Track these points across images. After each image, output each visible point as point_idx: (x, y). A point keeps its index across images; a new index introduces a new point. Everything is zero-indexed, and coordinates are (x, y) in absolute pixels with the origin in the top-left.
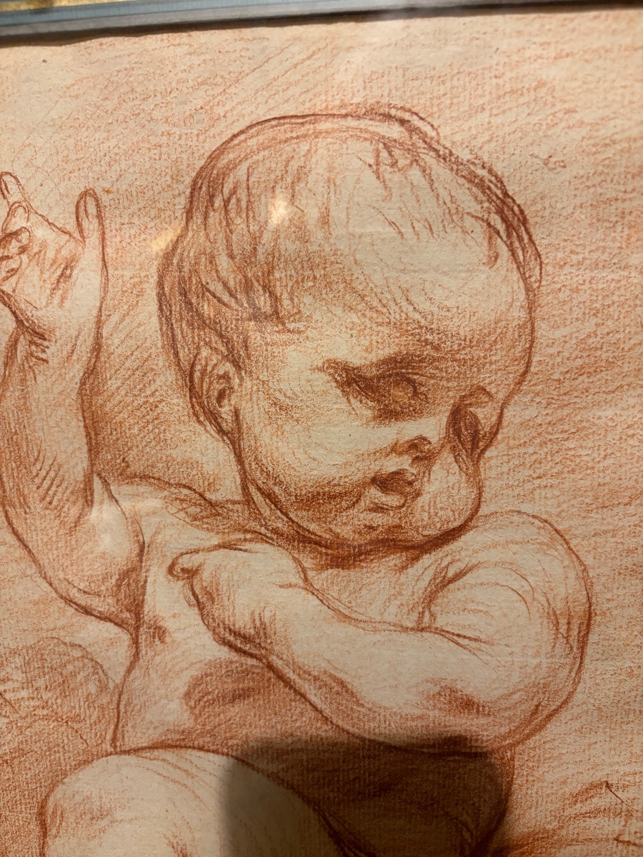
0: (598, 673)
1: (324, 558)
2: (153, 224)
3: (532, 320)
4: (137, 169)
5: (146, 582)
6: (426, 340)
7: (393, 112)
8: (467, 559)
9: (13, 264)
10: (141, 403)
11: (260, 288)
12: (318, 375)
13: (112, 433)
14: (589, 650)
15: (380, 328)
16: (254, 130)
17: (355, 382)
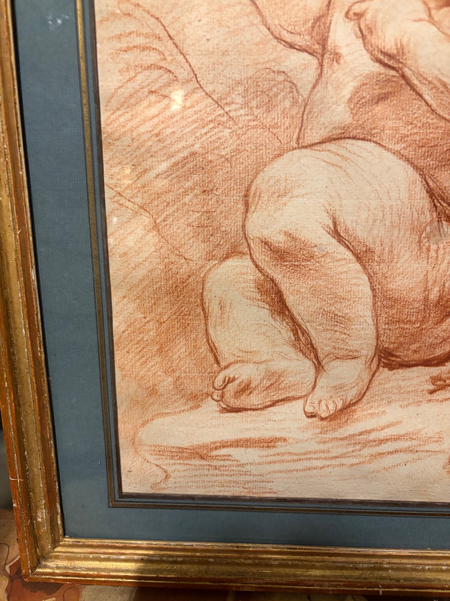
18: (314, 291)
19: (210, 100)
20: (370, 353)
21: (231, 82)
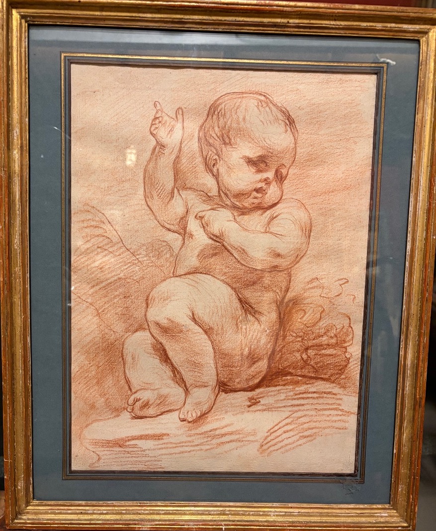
0: (314, 244)
1: (240, 212)
2: (198, 118)
3: (296, 147)
4: (194, 103)
5: (188, 221)
6: (269, 151)
7: (262, 93)
8: (279, 212)
9: (157, 126)
10: (191, 166)
11: (226, 136)
12: (241, 160)
13: (182, 175)
14: (311, 238)
15: (257, 148)
16: (226, 95)
17: (250, 162)
18: (183, 350)
19: (129, 252)
20: (214, 384)
21: (140, 244)
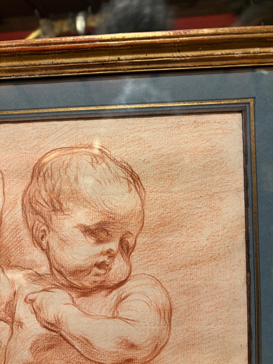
0: (176, 331)
1: (79, 293)
2: (20, 181)
3: (143, 210)
4: (15, 164)
5: (16, 305)
6: (110, 217)
8: (128, 291)
10: (15, 240)
11: (56, 201)
12: (75, 229)
13: (5, 251)
14: (172, 322)
15: (95, 213)
16: (53, 152)
17: (88, 231)
